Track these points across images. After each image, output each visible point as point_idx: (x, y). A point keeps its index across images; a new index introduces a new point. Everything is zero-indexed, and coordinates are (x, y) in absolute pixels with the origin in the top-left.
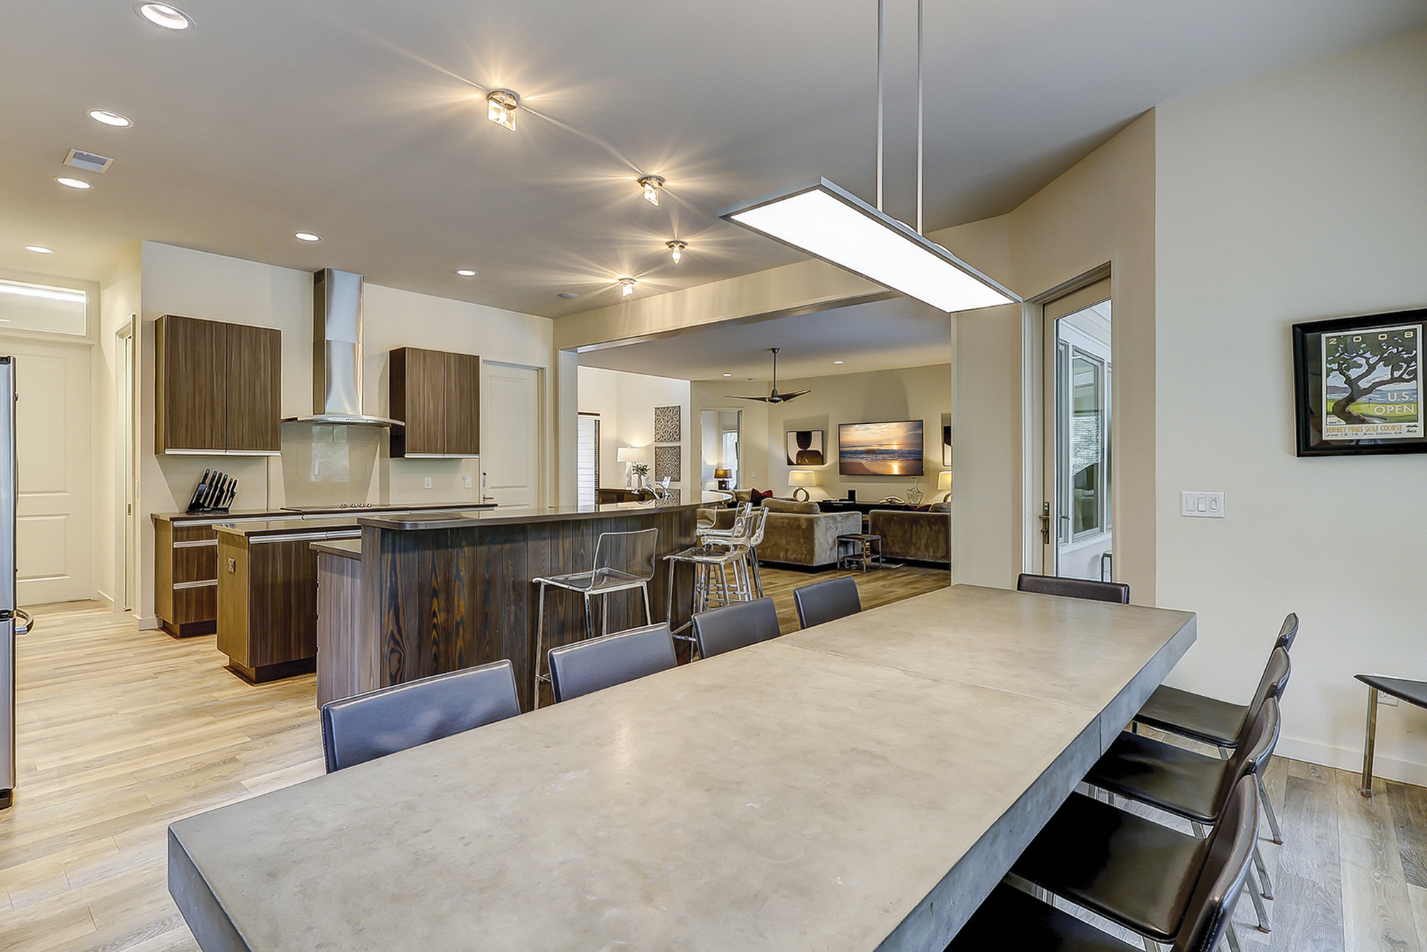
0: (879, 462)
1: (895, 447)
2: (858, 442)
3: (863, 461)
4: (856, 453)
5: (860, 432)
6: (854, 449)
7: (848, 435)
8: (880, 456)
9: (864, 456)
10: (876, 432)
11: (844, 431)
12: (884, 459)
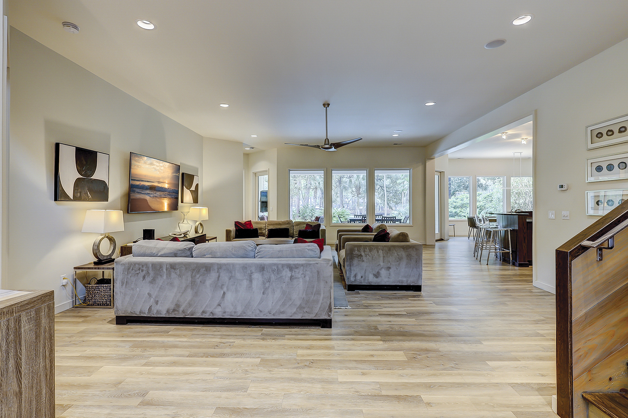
0: (158, 199)
1: (166, 186)
2: (145, 176)
3: (147, 198)
4: (143, 188)
5: (147, 166)
6: (142, 183)
7: (138, 166)
8: (158, 193)
9: (148, 192)
10: (157, 168)
11: (136, 161)
12: (161, 197)
